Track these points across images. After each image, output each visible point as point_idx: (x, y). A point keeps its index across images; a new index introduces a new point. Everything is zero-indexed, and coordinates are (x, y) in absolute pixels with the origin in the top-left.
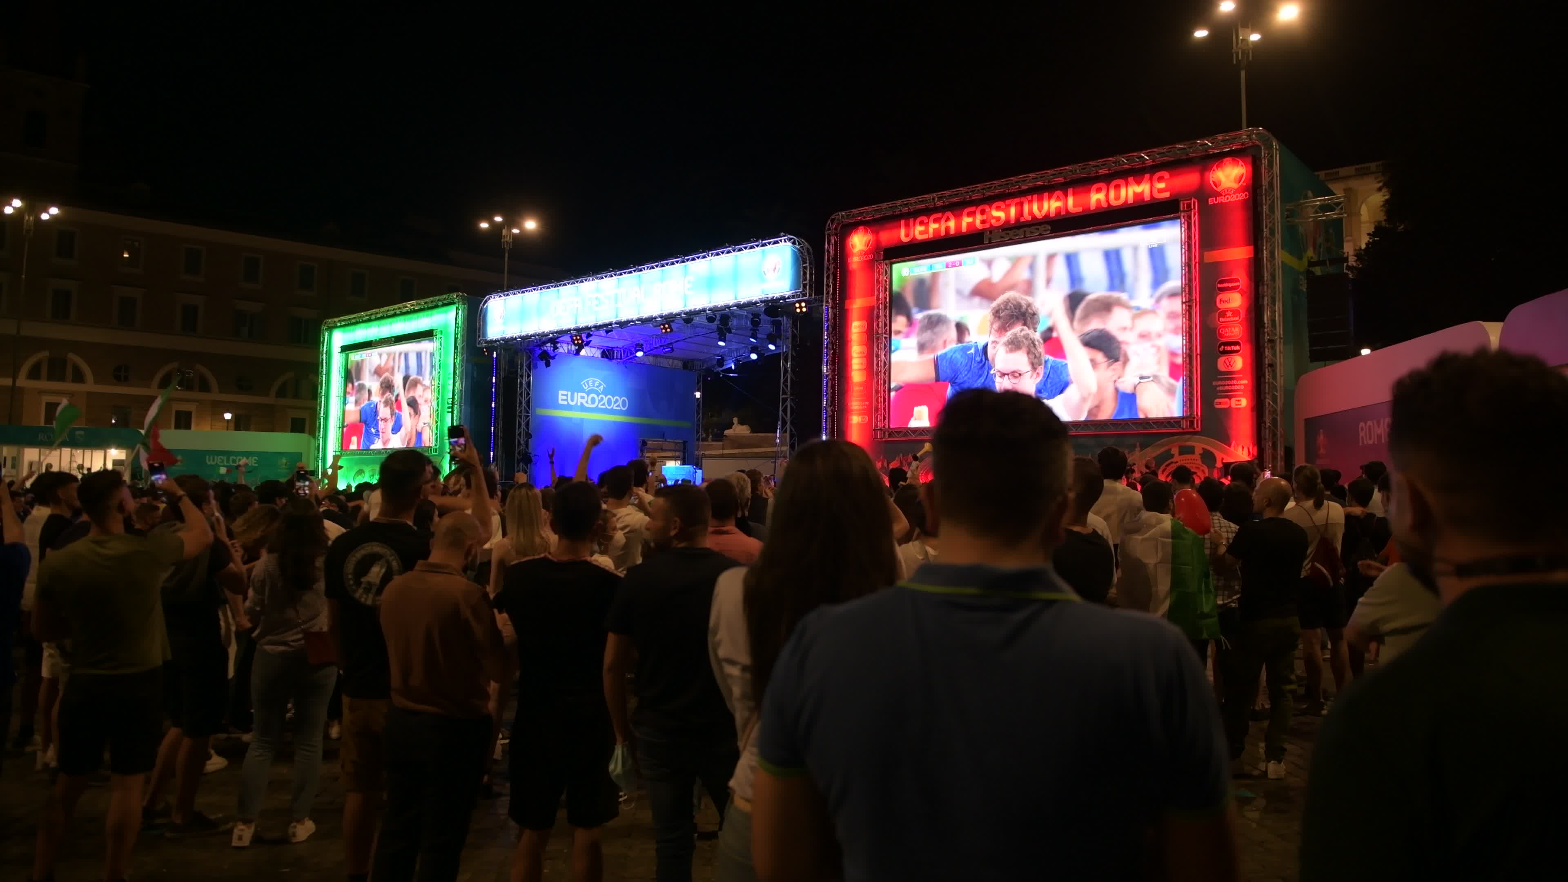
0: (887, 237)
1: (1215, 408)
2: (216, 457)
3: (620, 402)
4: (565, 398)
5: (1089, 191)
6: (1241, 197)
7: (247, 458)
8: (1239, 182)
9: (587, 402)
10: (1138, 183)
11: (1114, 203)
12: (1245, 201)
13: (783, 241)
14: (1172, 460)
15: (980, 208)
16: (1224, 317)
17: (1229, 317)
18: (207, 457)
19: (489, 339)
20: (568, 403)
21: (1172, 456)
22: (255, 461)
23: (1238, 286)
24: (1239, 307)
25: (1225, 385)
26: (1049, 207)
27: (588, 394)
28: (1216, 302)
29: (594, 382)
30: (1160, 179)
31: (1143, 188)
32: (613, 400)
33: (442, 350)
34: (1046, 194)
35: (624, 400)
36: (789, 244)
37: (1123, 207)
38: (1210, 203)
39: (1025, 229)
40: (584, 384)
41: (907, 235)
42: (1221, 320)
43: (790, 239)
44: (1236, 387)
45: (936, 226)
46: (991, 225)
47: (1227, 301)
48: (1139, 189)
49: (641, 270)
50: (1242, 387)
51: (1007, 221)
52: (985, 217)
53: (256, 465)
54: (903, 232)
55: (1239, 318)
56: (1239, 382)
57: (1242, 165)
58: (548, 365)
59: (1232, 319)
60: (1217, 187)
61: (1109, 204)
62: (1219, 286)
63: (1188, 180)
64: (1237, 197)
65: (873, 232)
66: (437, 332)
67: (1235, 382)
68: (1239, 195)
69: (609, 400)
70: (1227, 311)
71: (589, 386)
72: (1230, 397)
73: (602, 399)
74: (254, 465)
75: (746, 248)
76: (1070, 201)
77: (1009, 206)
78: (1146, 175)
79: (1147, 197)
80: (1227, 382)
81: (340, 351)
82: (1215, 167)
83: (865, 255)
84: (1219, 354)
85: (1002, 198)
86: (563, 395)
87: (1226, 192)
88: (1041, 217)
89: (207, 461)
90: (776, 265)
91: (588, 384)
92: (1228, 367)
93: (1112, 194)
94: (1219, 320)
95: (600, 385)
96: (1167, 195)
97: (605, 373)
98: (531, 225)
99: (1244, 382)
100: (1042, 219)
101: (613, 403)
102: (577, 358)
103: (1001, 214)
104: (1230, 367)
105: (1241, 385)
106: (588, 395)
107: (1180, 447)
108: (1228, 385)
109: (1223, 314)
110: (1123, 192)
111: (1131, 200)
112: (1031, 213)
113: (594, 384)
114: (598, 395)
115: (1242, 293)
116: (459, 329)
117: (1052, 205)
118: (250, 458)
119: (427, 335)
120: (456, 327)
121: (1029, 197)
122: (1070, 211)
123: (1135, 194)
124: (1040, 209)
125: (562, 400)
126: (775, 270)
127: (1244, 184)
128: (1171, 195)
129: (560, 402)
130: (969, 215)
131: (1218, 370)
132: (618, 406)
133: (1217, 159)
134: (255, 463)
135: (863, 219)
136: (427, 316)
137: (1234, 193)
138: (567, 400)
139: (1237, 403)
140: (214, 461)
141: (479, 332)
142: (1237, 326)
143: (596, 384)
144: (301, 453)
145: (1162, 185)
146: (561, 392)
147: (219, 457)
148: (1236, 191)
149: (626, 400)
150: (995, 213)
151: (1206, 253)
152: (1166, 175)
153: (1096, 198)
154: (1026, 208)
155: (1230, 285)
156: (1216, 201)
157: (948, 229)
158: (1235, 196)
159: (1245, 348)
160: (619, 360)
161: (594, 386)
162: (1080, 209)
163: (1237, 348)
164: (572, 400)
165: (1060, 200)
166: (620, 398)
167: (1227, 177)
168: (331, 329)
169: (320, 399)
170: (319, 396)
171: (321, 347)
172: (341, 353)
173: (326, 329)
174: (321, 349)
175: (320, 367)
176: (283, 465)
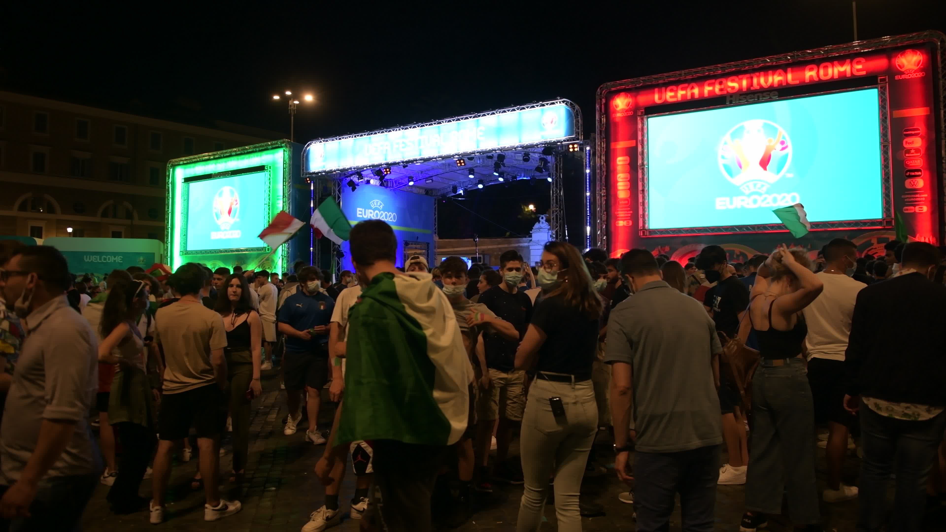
0: (643, 99)
1: (904, 213)
2: (91, 257)
3: (392, 216)
4: (361, 213)
5: (804, 70)
6: (919, 75)
7: (115, 257)
8: (918, 65)
9: (373, 216)
10: (842, 65)
11: (823, 77)
12: (922, 78)
13: (558, 102)
14: (872, 247)
15: (718, 81)
16: (909, 153)
17: (913, 153)
18: (85, 256)
19: (311, 172)
20: (363, 217)
21: (872, 244)
22: (121, 259)
23: (919, 134)
24: (920, 147)
25: (911, 198)
26: (773, 80)
27: (374, 210)
28: (902, 144)
29: (377, 202)
30: (858, 63)
31: (846, 68)
32: (388, 215)
33: (271, 180)
34: (770, 72)
35: (394, 215)
36: (563, 105)
37: (831, 81)
38: (896, 79)
39: (758, 94)
40: (371, 203)
41: (660, 98)
42: (907, 155)
43: (563, 102)
44: (919, 199)
45: (683, 92)
46: (727, 92)
47: (910, 143)
48: (842, 69)
49: (440, 123)
50: (924, 199)
51: (741, 89)
52: (722, 87)
53: (122, 262)
54: (656, 97)
55: (920, 154)
56: (921, 196)
57: (919, 54)
58: (354, 189)
59: (915, 154)
60: (901, 68)
61: (819, 79)
62: (905, 133)
63: (880, 63)
64: (916, 75)
65: (632, 97)
66: (267, 167)
67: (918, 196)
68: (918, 74)
69: (386, 215)
70: (911, 150)
71: (374, 206)
72: (915, 206)
73: (382, 214)
74: (119, 262)
75: (527, 107)
76: (790, 76)
77: (742, 79)
78: (847, 60)
79: (848, 74)
80: (914, 196)
81: (183, 181)
82: (899, 55)
83: (626, 112)
84: (906, 177)
85: (737, 73)
86: (360, 211)
87: (908, 71)
88: (767, 87)
89: (85, 259)
90: (553, 119)
91: (374, 203)
92: (913, 186)
93: (822, 72)
94: (905, 155)
95: (381, 204)
96: (864, 73)
97: (383, 197)
98: (309, 98)
99: (925, 196)
100: (767, 88)
101: (388, 217)
102: (368, 186)
103: (736, 85)
104: (914, 186)
105: (922, 197)
106: (374, 212)
107: (878, 239)
108: (913, 198)
109: (908, 151)
110: (830, 71)
111: (836, 75)
112: (759, 84)
113: (377, 204)
114: (380, 211)
115: (922, 137)
116: (287, 165)
117: (775, 79)
118: (117, 257)
119: (261, 168)
120: (284, 164)
121: (757, 74)
122: (790, 83)
123: (839, 72)
124: (766, 81)
125: (359, 214)
126: (552, 122)
127: (922, 67)
128: (866, 73)
129: (358, 216)
130: (709, 85)
131: (906, 188)
132: (391, 219)
133: (902, 50)
134: (120, 260)
135: (627, 88)
136: (257, 156)
137: (914, 72)
138: (362, 214)
139: (920, 209)
140: (90, 259)
141: (303, 167)
142: (919, 159)
143: (379, 204)
144: (154, 253)
145: (860, 67)
146: (358, 209)
147: (94, 256)
148: (916, 71)
149: (395, 214)
150: (731, 84)
151: (894, 112)
152: (863, 60)
153: (810, 74)
154: (755, 81)
155: (913, 132)
156: (901, 77)
157: (693, 94)
158: (915, 75)
159: (925, 174)
160: (392, 188)
161: (377, 205)
162: (797, 82)
163: (919, 173)
164: (365, 214)
165: (781, 76)
166: (392, 214)
167: (909, 62)
168: (174, 166)
169: (167, 215)
170: (166, 213)
171: (167, 178)
172: (183, 183)
173: (171, 166)
174: (167, 180)
175: (167, 193)
176: (140, 261)
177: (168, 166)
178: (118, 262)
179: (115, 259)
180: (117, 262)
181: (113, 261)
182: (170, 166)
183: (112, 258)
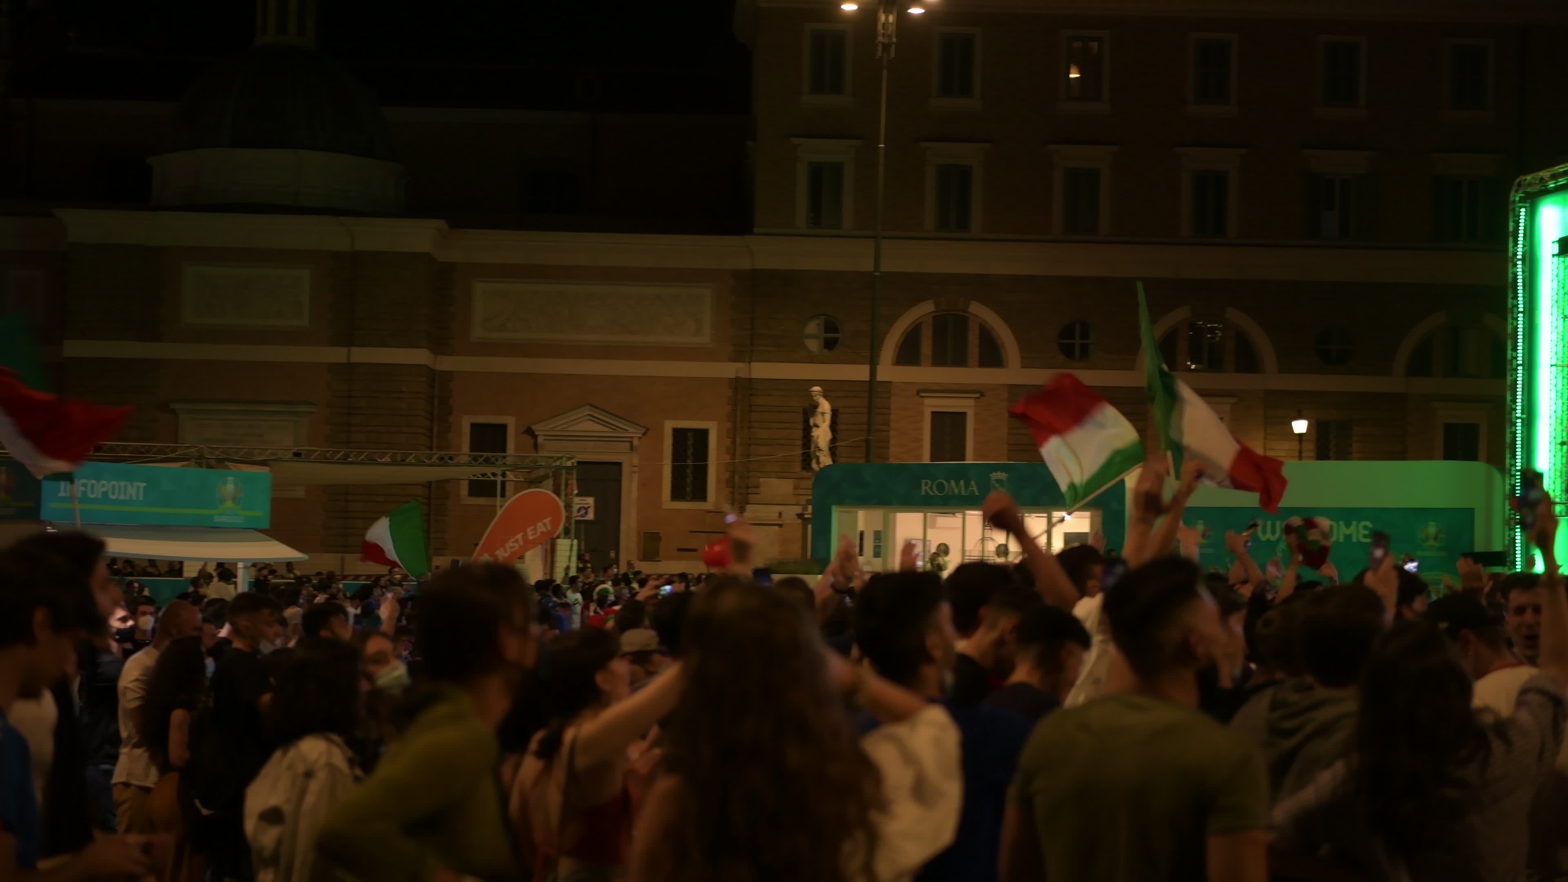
7: (1348, 525)
22: (1366, 532)
74: (1363, 539)
81: (1556, 251)
118: (1354, 523)
134: (1363, 535)
144: (1472, 510)
168: (1532, 199)
169: (1512, 375)
170: (1509, 367)
171: (1511, 244)
172: (1556, 258)
173: (1522, 200)
174: (1511, 250)
175: (1510, 295)
176: (1427, 539)
177: (1512, 199)
178: (1359, 543)
179: (1348, 532)
180: (1354, 540)
181: (1341, 539)
182: (1517, 199)
183: (1338, 525)
